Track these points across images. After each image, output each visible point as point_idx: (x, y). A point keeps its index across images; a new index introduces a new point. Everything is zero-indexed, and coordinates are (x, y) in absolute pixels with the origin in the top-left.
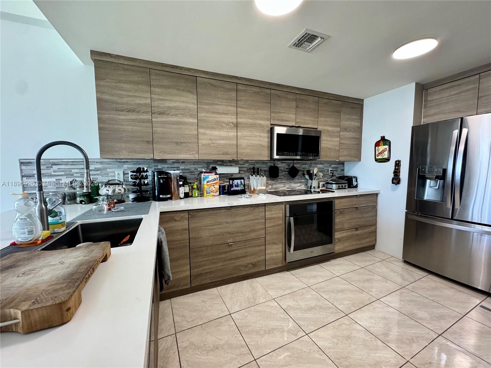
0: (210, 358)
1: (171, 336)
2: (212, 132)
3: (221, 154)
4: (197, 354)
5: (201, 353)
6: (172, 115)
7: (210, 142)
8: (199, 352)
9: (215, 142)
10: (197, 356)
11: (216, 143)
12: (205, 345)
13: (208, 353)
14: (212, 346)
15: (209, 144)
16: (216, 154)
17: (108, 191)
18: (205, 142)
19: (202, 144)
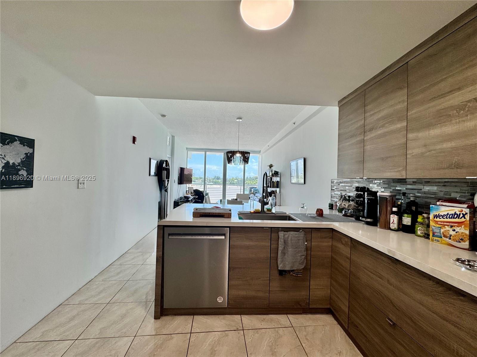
0: (264, 347)
1: (290, 324)
2: (427, 133)
3: (444, 169)
4: (270, 339)
5: (271, 341)
6: (380, 128)
7: (424, 150)
8: (272, 341)
9: (432, 148)
10: (268, 338)
11: (435, 150)
12: (278, 345)
13: (270, 346)
14: (275, 351)
15: (422, 153)
16: (434, 169)
17: (345, 205)
18: (417, 151)
19: (411, 155)
